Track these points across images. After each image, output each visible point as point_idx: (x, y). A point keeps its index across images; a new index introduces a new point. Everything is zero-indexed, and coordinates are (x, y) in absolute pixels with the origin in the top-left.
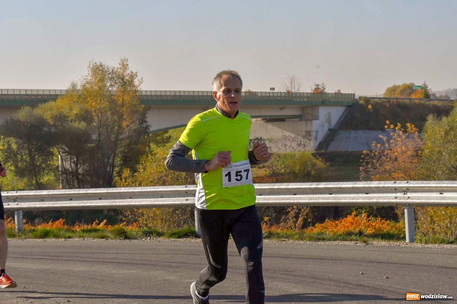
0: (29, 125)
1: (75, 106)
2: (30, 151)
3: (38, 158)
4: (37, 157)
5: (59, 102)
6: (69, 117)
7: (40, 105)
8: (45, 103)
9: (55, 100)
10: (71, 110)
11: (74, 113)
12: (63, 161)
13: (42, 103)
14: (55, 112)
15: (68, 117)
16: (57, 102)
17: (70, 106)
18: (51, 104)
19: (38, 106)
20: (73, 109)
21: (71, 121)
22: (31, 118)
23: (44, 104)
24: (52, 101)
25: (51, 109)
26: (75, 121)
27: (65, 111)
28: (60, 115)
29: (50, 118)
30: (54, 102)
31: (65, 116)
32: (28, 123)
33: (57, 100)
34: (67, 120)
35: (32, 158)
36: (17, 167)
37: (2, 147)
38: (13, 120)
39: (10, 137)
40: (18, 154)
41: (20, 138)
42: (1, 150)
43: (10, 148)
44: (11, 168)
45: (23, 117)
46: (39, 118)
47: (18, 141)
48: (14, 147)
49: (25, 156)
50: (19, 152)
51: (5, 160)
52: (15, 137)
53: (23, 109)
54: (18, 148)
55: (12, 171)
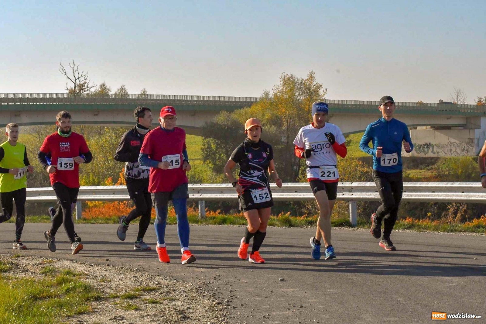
0: (226, 127)
1: (267, 112)
5: (253, 108)
7: (235, 110)
8: (241, 109)
9: (250, 106)
10: (263, 115)
11: (266, 118)
16: (251, 108)
17: (263, 112)
18: (246, 110)
19: (234, 112)
20: (266, 114)
22: (228, 122)
23: (239, 110)
24: (247, 107)
25: (245, 114)
26: (267, 125)
30: (248, 108)
32: (225, 126)
33: (252, 107)
36: (215, 164)
37: (203, 147)
38: (212, 123)
39: (210, 137)
40: (217, 153)
41: (218, 139)
42: (202, 149)
43: (209, 147)
44: (210, 165)
45: (221, 120)
46: (235, 122)
47: (217, 141)
48: (213, 146)
49: (223, 155)
50: (217, 151)
51: (204, 158)
52: (214, 138)
53: (222, 113)
54: (216, 147)
55: (211, 168)
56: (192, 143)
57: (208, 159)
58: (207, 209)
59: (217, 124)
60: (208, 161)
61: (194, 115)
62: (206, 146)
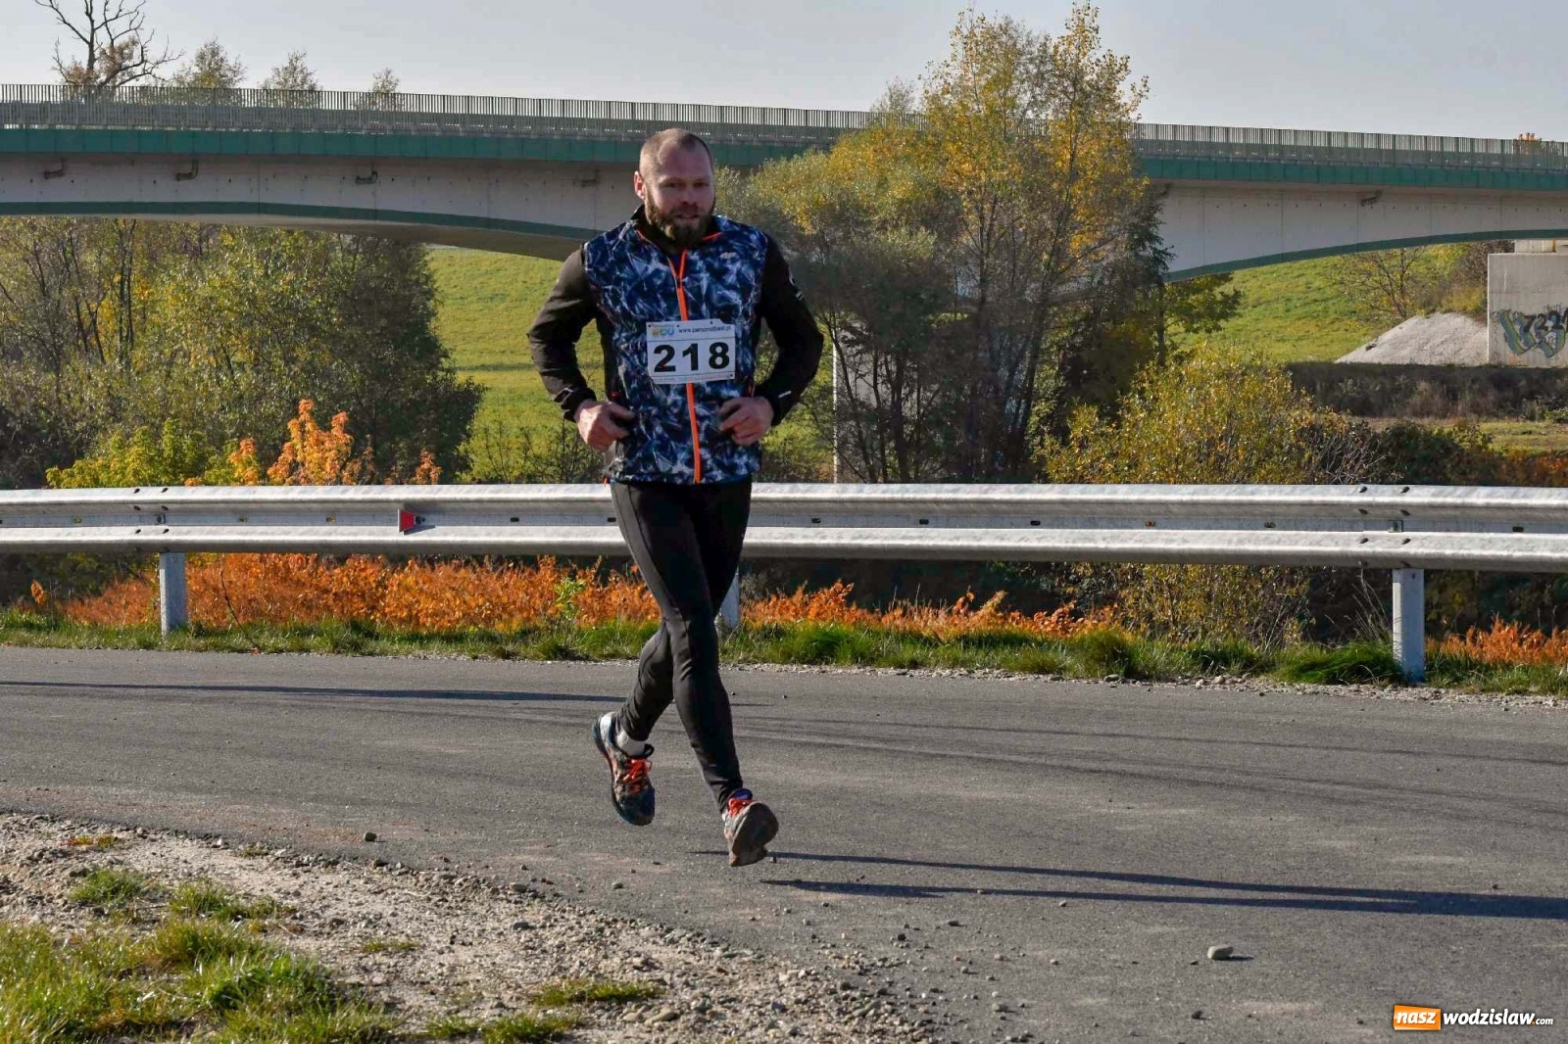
1: (898, 173)
5: (841, 153)
6: (876, 213)
7: (769, 165)
8: (788, 160)
9: (827, 148)
10: (882, 184)
11: (893, 197)
12: (849, 370)
13: (777, 159)
14: (824, 192)
15: (870, 210)
16: (832, 156)
17: (882, 171)
18: (814, 161)
19: (763, 170)
20: (892, 182)
21: (882, 227)
22: (739, 211)
23: (784, 162)
24: (816, 152)
25: (809, 178)
26: (896, 227)
27: (863, 189)
28: (843, 204)
29: (806, 212)
30: (821, 156)
31: (858, 207)
33: (835, 150)
34: (870, 223)
46: (765, 211)
61: (595, 182)
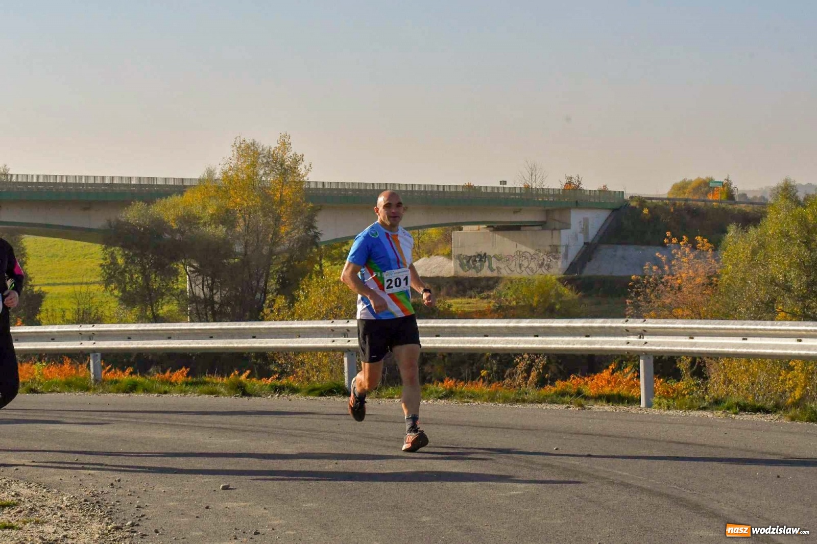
0: (142, 229)
1: (211, 203)
2: (144, 268)
3: (155, 278)
4: (153, 276)
5: (188, 195)
6: (202, 219)
7: (158, 201)
8: (166, 198)
9: (181, 193)
10: (204, 208)
11: (208, 212)
12: (193, 284)
13: (161, 198)
14: (181, 211)
15: (199, 218)
16: (184, 197)
17: (204, 202)
18: (175, 199)
19: (156, 202)
20: (208, 207)
21: (205, 224)
22: (146, 219)
23: (164, 200)
24: (177, 195)
25: (174, 206)
26: (210, 225)
27: (196, 210)
28: (189, 216)
29: (174, 219)
30: (179, 197)
31: (195, 217)
32: (141, 226)
33: (185, 194)
34: (199, 223)
35: (147, 278)
36: (124, 291)
37: (102, 262)
38: (118, 221)
39: (115, 246)
40: (126, 272)
41: (129, 248)
42: (101, 265)
43: (114, 262)
44: (116, 292)
45: (134, 217)
46: (157, 219)
47: (126, 252)
48: (120, 261)
49: (136, 276)
50: (127, 269)
51: (107, 280)
52: (123, 247)
53: (134, 205)
54: (126, 263)
55: (116, 297)
56: (85, 255)
57: (112, 282)
58: (110, 366)
59: (127, 223)
60: (113, 286)
61: (88, 209)
62: (109, 261)
